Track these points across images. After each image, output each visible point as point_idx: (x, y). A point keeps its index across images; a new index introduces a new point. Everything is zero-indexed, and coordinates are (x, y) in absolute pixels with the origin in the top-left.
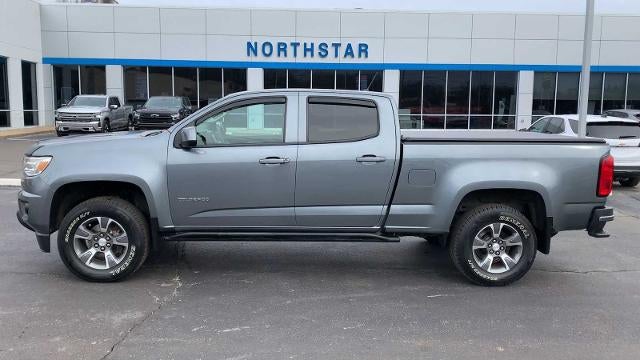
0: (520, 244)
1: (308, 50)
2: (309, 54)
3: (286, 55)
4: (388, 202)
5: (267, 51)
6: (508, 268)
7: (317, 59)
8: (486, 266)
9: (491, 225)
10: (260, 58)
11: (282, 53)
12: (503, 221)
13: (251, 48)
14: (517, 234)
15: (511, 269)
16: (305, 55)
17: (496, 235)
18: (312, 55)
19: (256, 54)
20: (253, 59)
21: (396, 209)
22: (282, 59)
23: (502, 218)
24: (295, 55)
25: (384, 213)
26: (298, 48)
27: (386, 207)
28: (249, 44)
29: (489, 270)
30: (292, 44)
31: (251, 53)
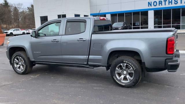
0: (133, 72)
1: (170, 2)
2: (170, 3)
3: (162, 5)
4: (88, 54)
5: (155, 4)
6: (129, 81)
7: (173, 5)
8: (121, 79)
9: (121, 64)
10: (153, 7)
11: (160, 4)
12: (126, 63)
13: (150, 4)
14: (132, 68)
15: (130, 82)
16: (169, 4)
17: (124, 68)
18: (172, 4)
19: (151, 6)
20: (150, 7)
21: (91, 57)
22: (160, 6)
23: (124, 61)
24: (165, 4)
25: (87, 58)
26: (166, 2)
27: (88, 56)
28: (149, 3)
29: (122, 81)
30: (164, 1)
31: (149, 5)
